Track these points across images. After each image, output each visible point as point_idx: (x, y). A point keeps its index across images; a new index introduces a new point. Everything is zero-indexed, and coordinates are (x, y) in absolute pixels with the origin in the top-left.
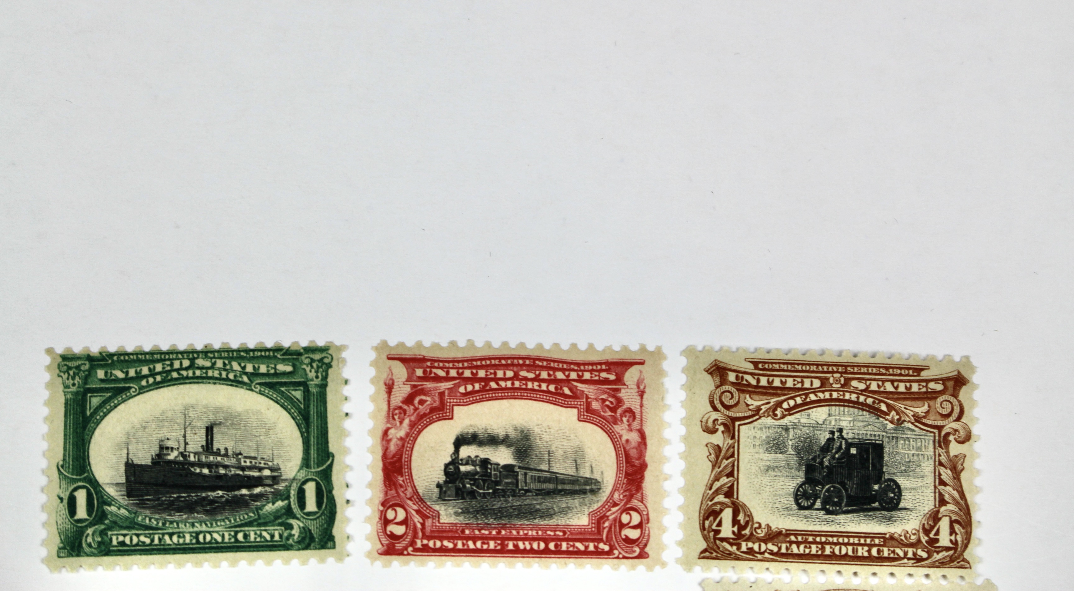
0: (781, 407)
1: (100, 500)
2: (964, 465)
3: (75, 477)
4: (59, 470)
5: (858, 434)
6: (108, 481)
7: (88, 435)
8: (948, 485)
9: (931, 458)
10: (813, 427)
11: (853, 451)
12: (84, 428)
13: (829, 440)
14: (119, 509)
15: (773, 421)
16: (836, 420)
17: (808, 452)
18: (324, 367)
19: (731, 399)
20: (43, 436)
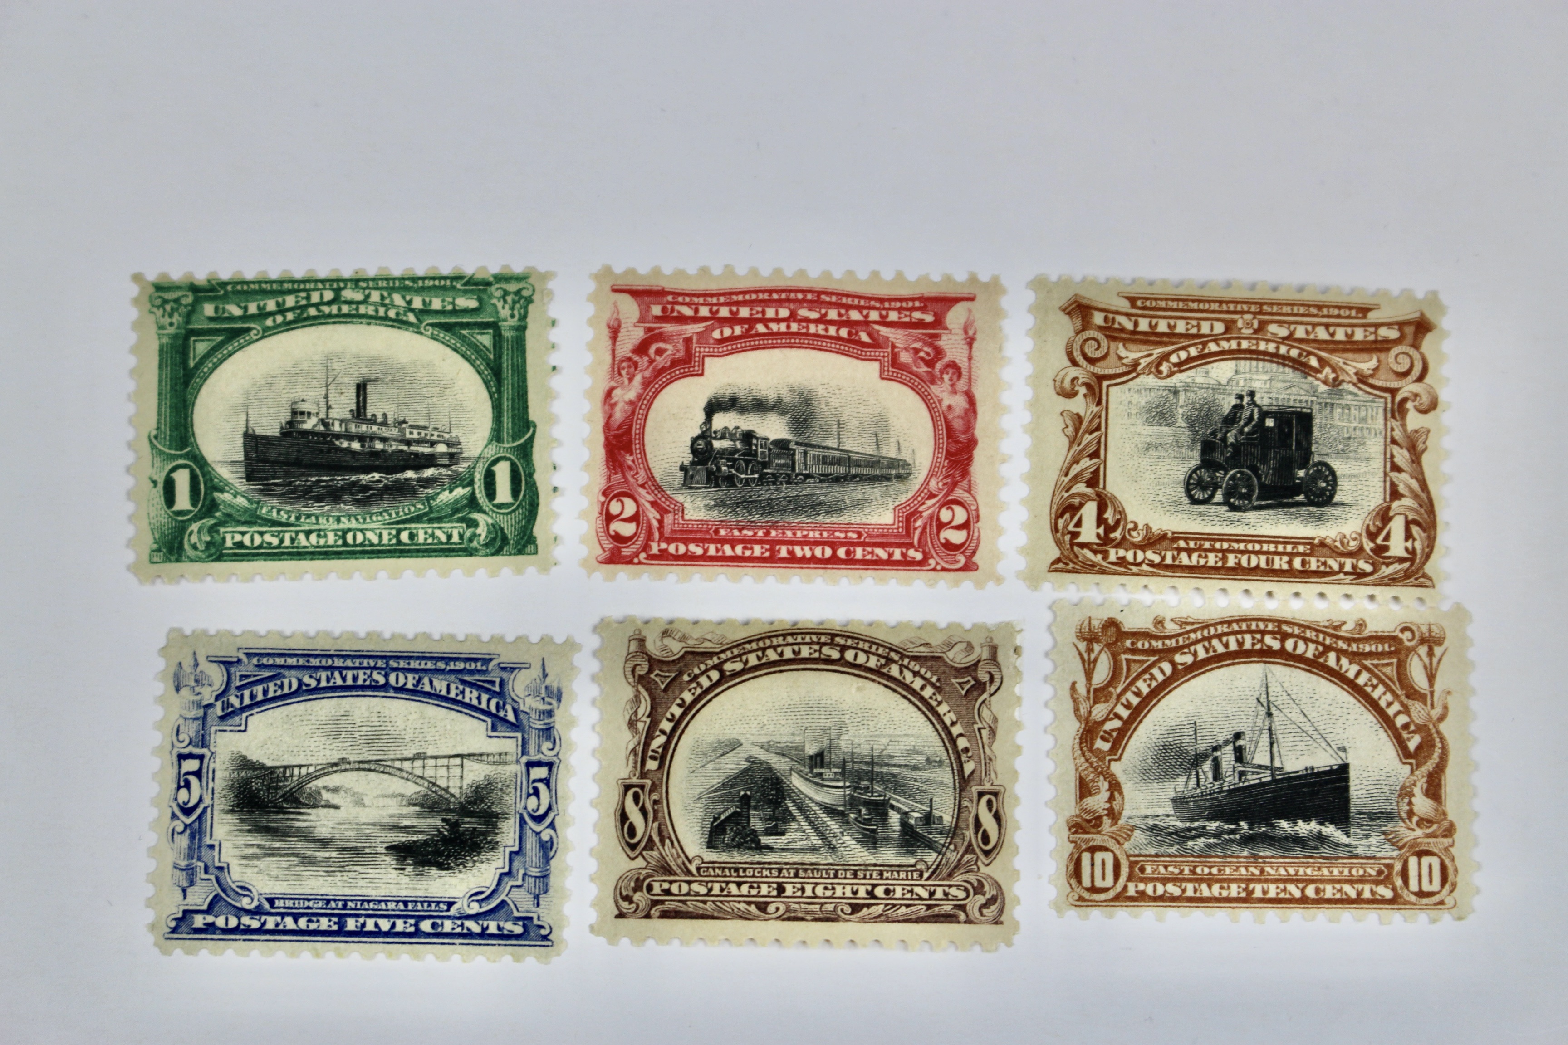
0: (1168, 361)
1: (209, 485)
2: (1427, 443)
3: (173, 452)
4: (151, 442)
5: (1277, 399)
6: (219, 458)
7: (192, 394)
8: (1404, 471)
9: (1381, 433)
10: (1213, 389)
12: (186, 384)
13: (1235, 407)
14: (235, 496)
15: (1156, 380)
16: (1245, 380)
17: (1205, 424)
18: (522, 301)
19: (1097, 349)
20: (129, 396)
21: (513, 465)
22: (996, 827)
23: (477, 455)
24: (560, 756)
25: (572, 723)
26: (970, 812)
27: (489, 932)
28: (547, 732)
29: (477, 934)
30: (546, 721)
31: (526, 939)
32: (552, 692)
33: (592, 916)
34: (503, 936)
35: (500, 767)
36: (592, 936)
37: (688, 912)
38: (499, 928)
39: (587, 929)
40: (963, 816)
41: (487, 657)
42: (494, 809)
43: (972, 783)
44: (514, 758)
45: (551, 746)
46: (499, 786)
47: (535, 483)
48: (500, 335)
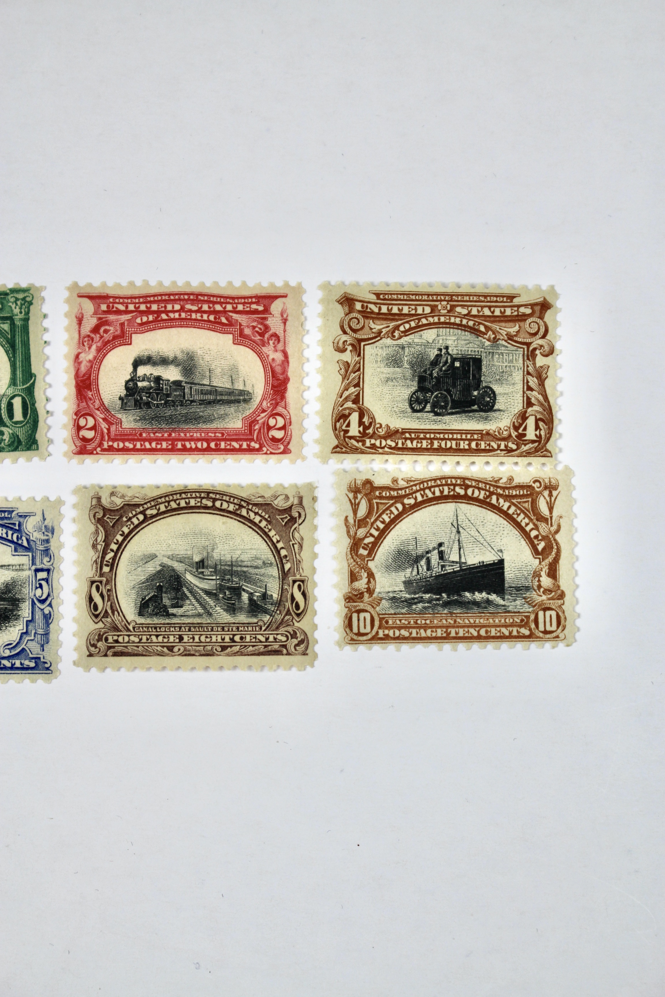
0: (398, 330)
2: (548, 374)
5: (461, 350)
8: (534, 390)
9: (521, 369)
10: (424, 345)
11: (457, 364)
13: (437, 355)
15: (392, 341)
16: (443, 340)
17: (420, 366)
18: (26, 304)
19: (358, 324)
21: (23, 399)
22: (303, 600)
23: (2, 394)
24: (54, 565)
25: (61, 546)
26: (288, 592)
27: (15, 666)
28: (46, 552)
29: (9, 668)
30: (45, 545)
31: (37, 670)
32: (49, 529)
33: (75, 656)
34: (23, 668)
35: (20, 572)
36: (75, 667)
37: (128, 653)
38: (21, 664)
39: (72, 663)
40: (284, 595)
41: (11, 509)
42: (17, 596)
43: (289, 575)
44: (28, 567)
45: (48, 560)
46: (20, 583)
47: (36, 409)
48: (14, 324)
